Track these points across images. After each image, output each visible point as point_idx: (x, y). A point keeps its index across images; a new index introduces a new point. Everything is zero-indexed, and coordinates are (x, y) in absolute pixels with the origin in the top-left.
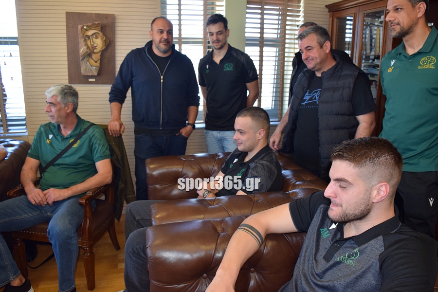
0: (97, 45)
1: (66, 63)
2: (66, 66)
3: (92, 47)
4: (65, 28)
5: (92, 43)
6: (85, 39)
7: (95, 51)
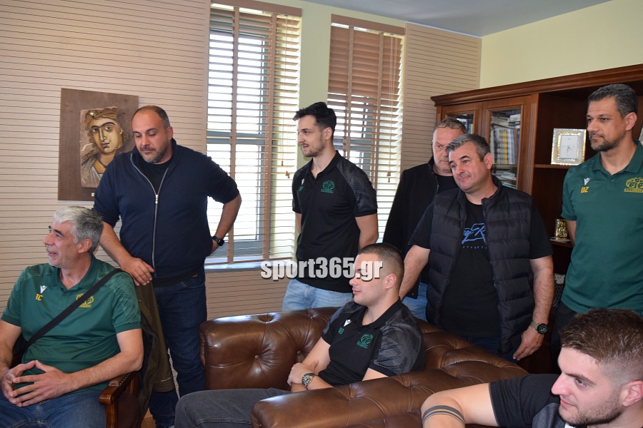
0: (110, 141)
1: (57, 166)
2: (57, 172)
3: (102, 144)
4: (59, 112)
5: (102, 139)
6: (91, 132)
7: (106, 150)
